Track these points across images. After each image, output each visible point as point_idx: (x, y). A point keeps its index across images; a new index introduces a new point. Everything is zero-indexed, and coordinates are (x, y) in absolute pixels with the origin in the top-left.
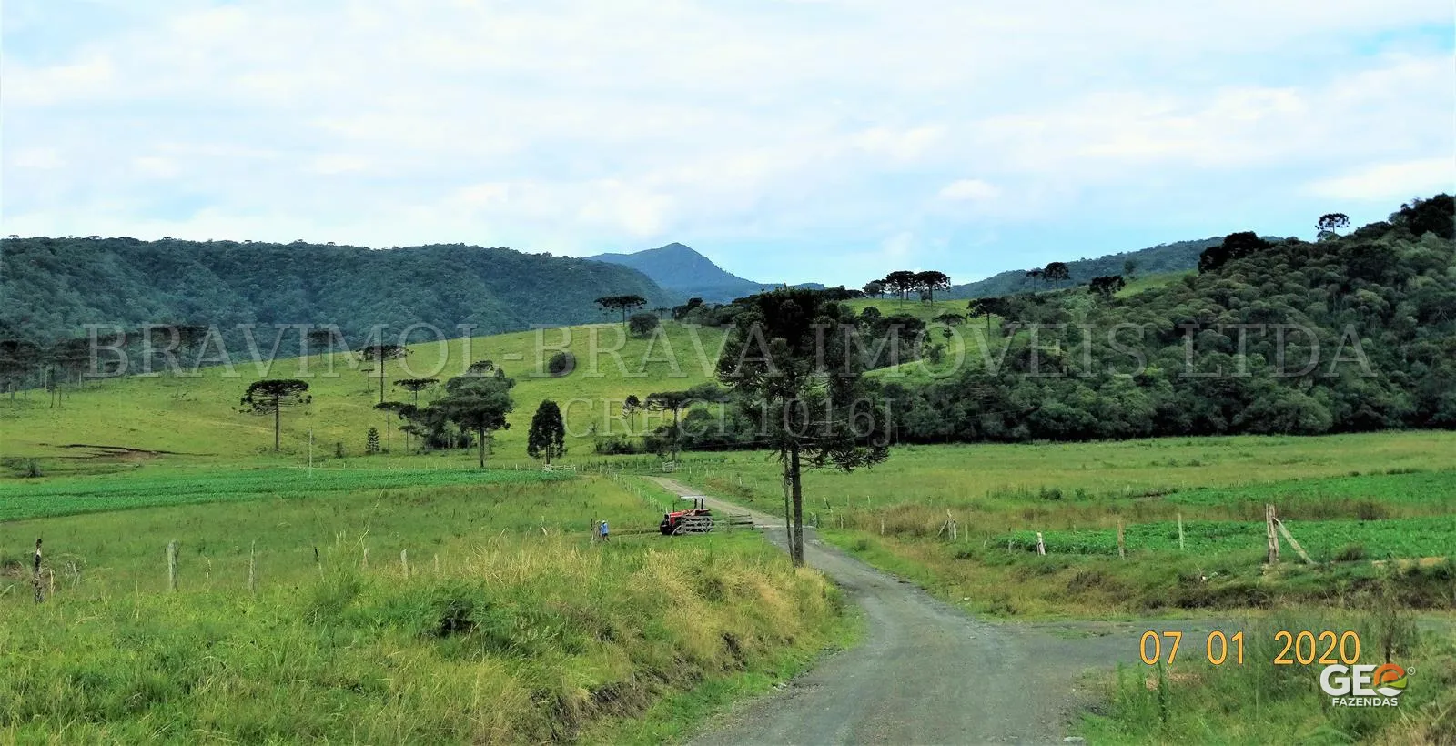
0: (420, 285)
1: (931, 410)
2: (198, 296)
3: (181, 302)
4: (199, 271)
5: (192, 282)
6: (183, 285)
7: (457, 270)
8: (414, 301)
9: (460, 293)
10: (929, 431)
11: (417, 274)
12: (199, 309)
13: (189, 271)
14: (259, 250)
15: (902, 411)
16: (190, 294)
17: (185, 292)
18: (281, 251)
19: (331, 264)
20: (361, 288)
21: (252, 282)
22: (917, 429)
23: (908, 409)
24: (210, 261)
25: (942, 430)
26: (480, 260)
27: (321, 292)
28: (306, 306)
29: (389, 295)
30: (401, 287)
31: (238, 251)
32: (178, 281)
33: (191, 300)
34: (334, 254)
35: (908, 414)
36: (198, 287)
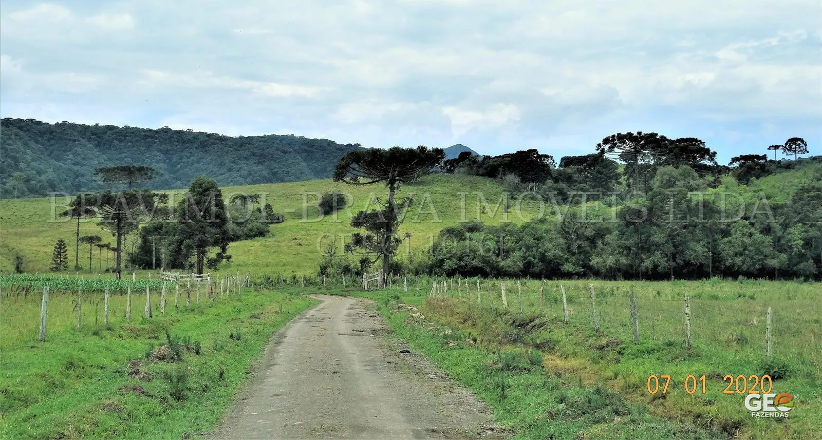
0: (255, 163)
1: (758, 236)
2: (82, 165)
3: (69, 170)
4: (85, 146)
5: (78, 154)
6: (71, 156)
7: (285, 152)
8: (250, 175)
9: (286, 170)
10: (754, 264)
11: (254, 154)
12: (83, 176)
13: (76, 146)
14: (133, 133)
15: (718, 236)
16: (76, 164)
17: (73, 162)
18: (149, 134)
19: (188, 145)
20: (209, 164)
21: (126, 157)
22: (738, 260)
23: (726, 233)
24: (95, 140)
25: (773, 263)
26: (305, 147)
27: (179, 166)
28: (167, 176)
29: (230, 170)
30: (240, 164)
31: (116, 133)
32: (68, 153)
33: (76, 168)
34: (190, 137)
35: (726, 239)
36: (84, 159)
